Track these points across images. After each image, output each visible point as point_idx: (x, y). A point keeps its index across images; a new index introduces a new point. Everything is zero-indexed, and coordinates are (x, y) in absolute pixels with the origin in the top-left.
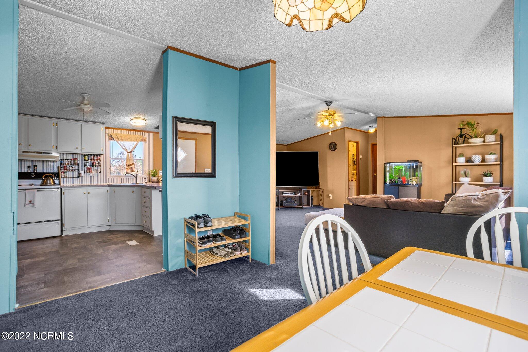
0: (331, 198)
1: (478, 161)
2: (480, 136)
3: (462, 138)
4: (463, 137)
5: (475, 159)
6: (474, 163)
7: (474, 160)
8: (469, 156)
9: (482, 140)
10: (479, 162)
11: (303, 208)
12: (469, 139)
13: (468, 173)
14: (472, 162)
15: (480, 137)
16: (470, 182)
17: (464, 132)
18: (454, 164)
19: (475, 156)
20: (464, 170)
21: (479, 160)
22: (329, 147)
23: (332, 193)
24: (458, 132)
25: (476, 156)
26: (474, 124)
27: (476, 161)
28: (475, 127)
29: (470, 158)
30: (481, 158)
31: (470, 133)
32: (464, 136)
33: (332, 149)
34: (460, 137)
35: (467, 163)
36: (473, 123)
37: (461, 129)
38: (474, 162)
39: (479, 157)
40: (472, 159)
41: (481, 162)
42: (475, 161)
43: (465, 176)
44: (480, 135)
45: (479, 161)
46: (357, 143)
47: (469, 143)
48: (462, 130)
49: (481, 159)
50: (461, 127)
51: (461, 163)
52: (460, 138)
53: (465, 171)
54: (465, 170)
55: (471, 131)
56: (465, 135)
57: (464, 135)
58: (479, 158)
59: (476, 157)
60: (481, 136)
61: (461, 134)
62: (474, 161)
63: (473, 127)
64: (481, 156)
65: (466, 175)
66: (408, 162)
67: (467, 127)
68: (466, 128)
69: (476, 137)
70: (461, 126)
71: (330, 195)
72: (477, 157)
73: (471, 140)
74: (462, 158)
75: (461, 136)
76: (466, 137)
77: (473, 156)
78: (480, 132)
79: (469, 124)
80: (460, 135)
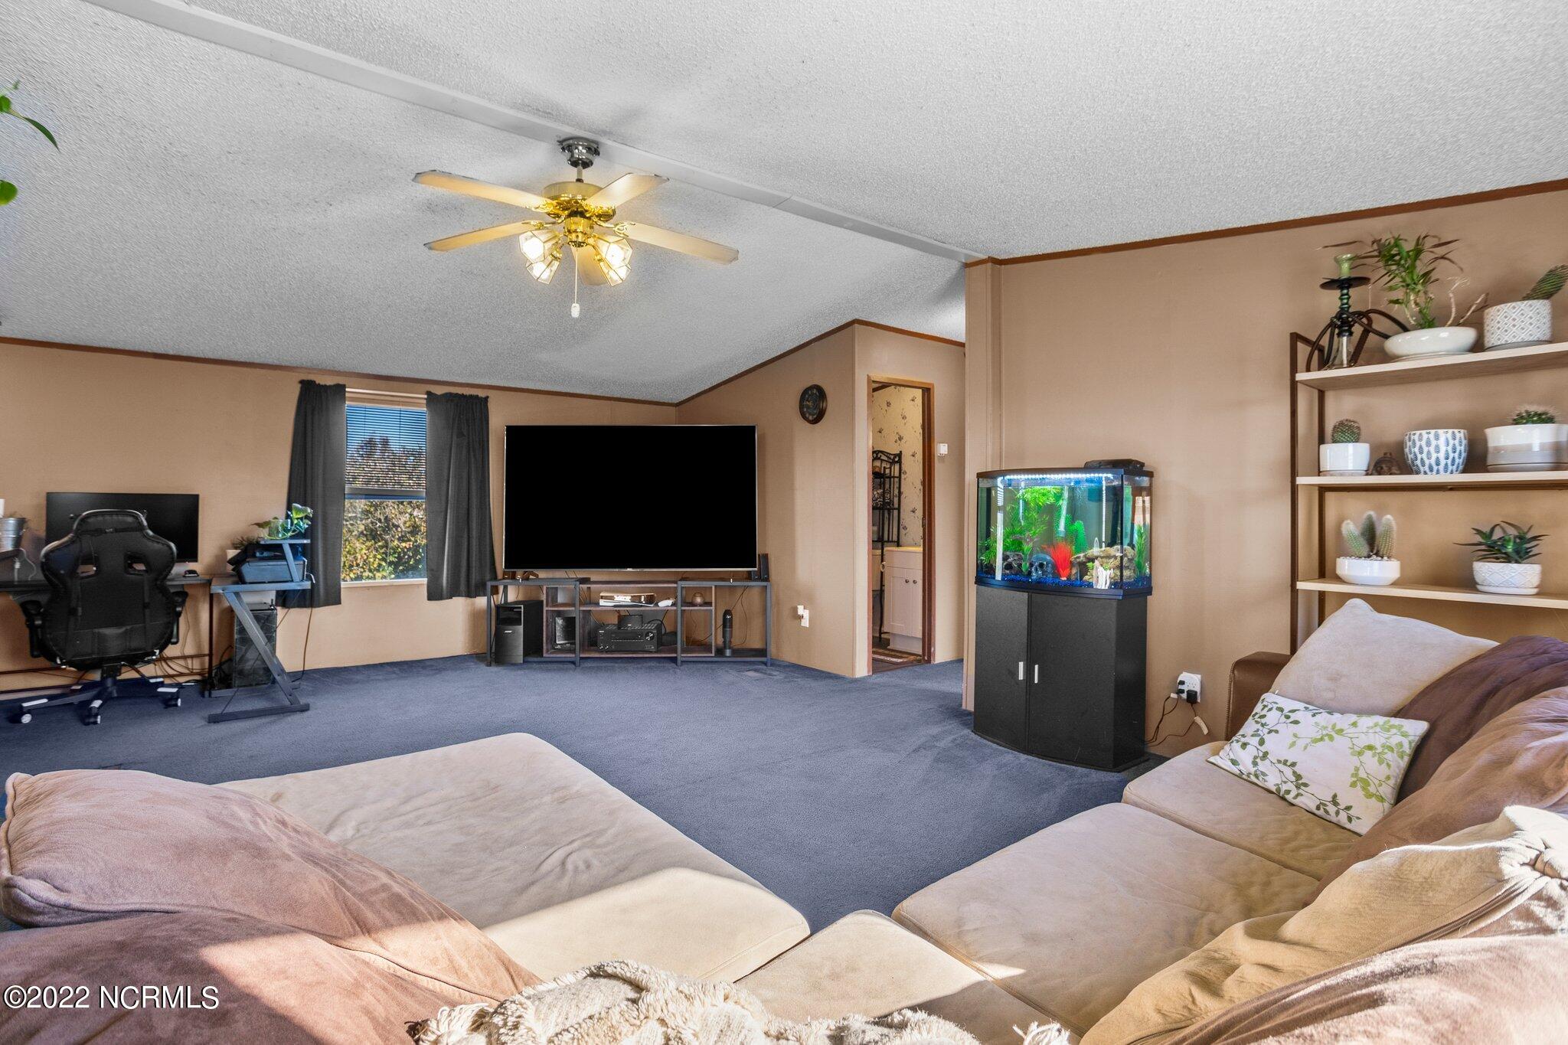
0: (805, 623)
1: (1443, 462)
2: (1453, 315)
3: (1351, 334)
4: (1357, 330)
5: (1426, 449)
6: (1418, 472)
7: (1419, 456)
8: (1391, 436)
9: (1467, 335)
10: (1450, 468)
11: (679, 662)
12: (1387, 337)
13: (1388, 532)
14: (1408, 469)
15: (1457, 323)
16: (1395, 584)
17: (1359, 299)
18: (1301, 480)
19: (1425, 436)
20: (1365, 516)
21: (1451, 455)
22: (801, 407)
23: (810, 601)
24: (1331, 302)
25: (1432, 436)
26: (1418, 252)
27: (1433, 461)
28: (1421, 268)
29: (1400, 446)
30: (1462, 448)
31: (1397, 302)
32: (1362, 324)
33: (810, 414)
34: (1337, 331)
35: (1380, 473)
36: (1408, 246)
37: (1342, 284)
38: (1422, 469)
39: (1451, 442)
40: (1407, 450)
41: (1464, 471)
42: (1427, 462)
43: (1365, 550)
44: (1454, 310)
45: (1449, 462)
46: (927, 391)
47: (1388, 358)
48: (1348, 288)
49: (1464, 455)
50: (1345, 271)
51: (1342, 474)
52: (1340, 335)
53: (1370, 518)
54: (1372, 513)
55: (1399, 294)
56: (1370, 320)
57: (1365, 320)
58: (1450, 449)
59: (1434, 443)
60: (1459, 316)
61: (1342, 310)
62: (1418, 462)
63: (1413, 266)
64: (1460, 434)
65: (1373, 543)
66: (1088, 467)
67: (1377, 272)
68: (1374, 277)
69: (1428, 322)
70: (1346, 266)
71: (801, 610)
72: (1437, 437)
73: (1399, 343)
74: (1350, 446)
75: (1342, 322)
76: (1375, 326)
77: (1416, 437)
78: (1451, 295)
79: (1387, 253)
80: (1339, 316)
